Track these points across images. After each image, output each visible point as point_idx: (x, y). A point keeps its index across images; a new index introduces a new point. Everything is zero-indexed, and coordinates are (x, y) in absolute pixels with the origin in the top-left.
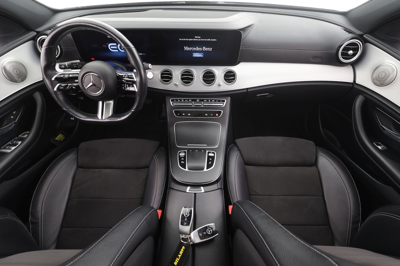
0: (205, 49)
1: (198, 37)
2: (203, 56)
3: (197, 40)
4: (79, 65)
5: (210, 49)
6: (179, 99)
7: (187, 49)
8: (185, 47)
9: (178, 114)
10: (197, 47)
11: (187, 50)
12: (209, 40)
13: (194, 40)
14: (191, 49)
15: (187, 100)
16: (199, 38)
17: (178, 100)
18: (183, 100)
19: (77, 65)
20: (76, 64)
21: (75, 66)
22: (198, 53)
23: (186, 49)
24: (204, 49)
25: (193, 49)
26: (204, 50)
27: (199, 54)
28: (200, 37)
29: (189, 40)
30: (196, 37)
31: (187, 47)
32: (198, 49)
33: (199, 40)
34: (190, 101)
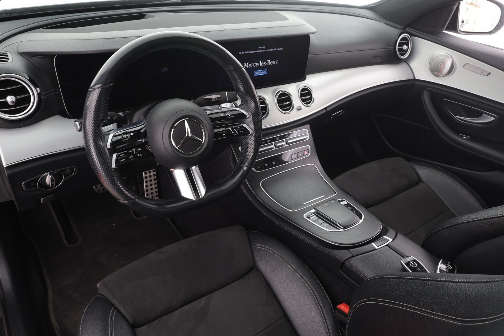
0: (269, 62)
1: (263, 47)
3: (260, 51)
5: (276, 62)
7: (247, 67)
8: (245, 64)
9: (259, 167)
10: (261, 62)
11: (248, 67)
12: (275, 49)
13: (257, 51)
14: (253, 65)
15: (264, 142)
16: (263, 48)
23: (246, 67)
25: (255, 65)
26: (268, 65)
27: (262, 71)
28: (264, 47)
29: (251, 52)
30: (259, 47)
31: (248, 63)
32: (261, 64)
33: (264, 51)
34: (268, 142)
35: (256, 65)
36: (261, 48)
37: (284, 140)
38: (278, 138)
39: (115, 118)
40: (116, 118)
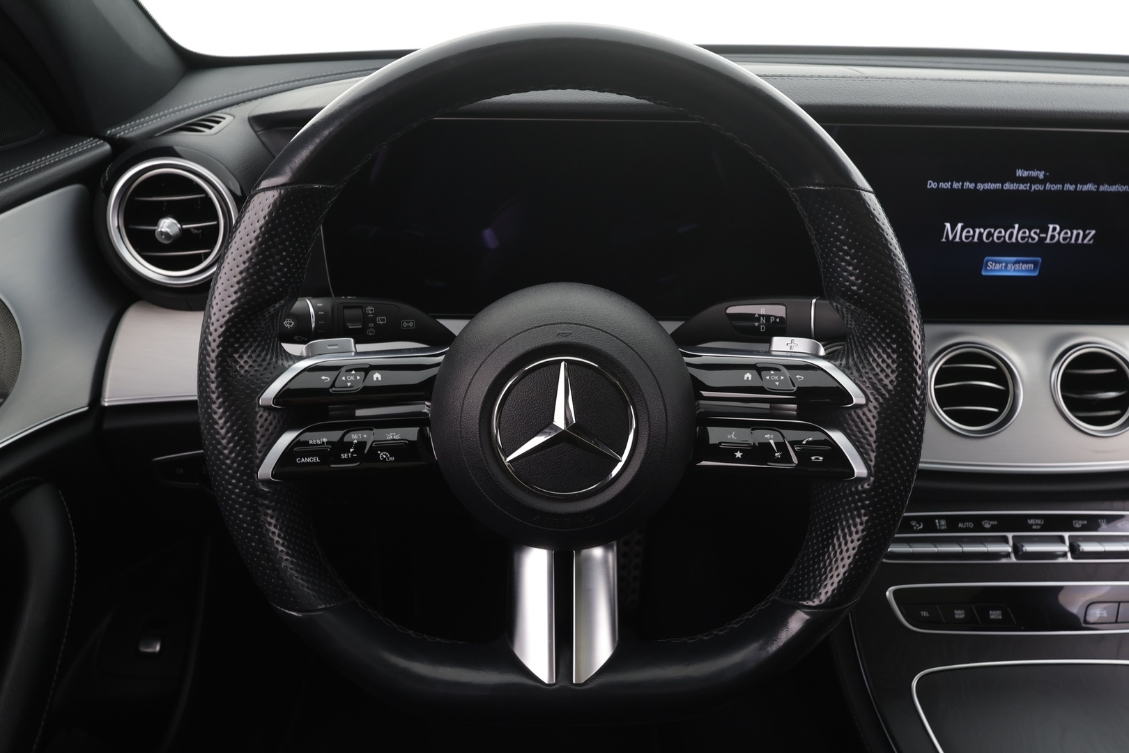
0: (1055, 233)
1: (1034, 174)
2: (1036, 274)
3: (1022, 187)
4: (376, 315)
5: (1085, 236)
6: (918, 519)
7: (955, 237)
8: (948, 225)
9: (925, 614)
10: (1017, 226)
11: (957, 239)
12: (1090, 187)
13: (1007, 186)
14: (981, 235)
15: (970, 525)
16: (1037, 177)
17: (914, 523)
18: (943, 522)
19: (365, 314)
20: (359, 311)
21: (354, 321)
22: (1014, 259)
23: (951, 237)
24: (1053, 237)
25: (990, 235)
26: (1048, 241)
27: (1017, 263)
28: (1041, 175)
29: (980, 186)
30: (1019, 173)
31: (960, 225)
32: (1017, 233)
33: (1039, 187)
34: (987, 526)
35: (996, 234)
36: (1026, 174)
37: (1066, 535)
38: (1039, 521)
39: (405, 324)
40: (411, 324)
